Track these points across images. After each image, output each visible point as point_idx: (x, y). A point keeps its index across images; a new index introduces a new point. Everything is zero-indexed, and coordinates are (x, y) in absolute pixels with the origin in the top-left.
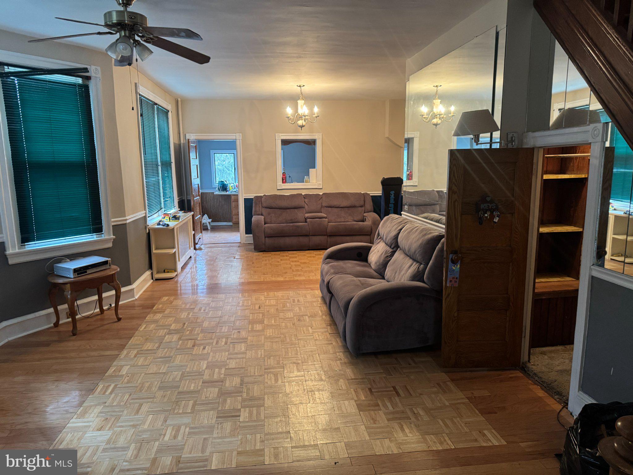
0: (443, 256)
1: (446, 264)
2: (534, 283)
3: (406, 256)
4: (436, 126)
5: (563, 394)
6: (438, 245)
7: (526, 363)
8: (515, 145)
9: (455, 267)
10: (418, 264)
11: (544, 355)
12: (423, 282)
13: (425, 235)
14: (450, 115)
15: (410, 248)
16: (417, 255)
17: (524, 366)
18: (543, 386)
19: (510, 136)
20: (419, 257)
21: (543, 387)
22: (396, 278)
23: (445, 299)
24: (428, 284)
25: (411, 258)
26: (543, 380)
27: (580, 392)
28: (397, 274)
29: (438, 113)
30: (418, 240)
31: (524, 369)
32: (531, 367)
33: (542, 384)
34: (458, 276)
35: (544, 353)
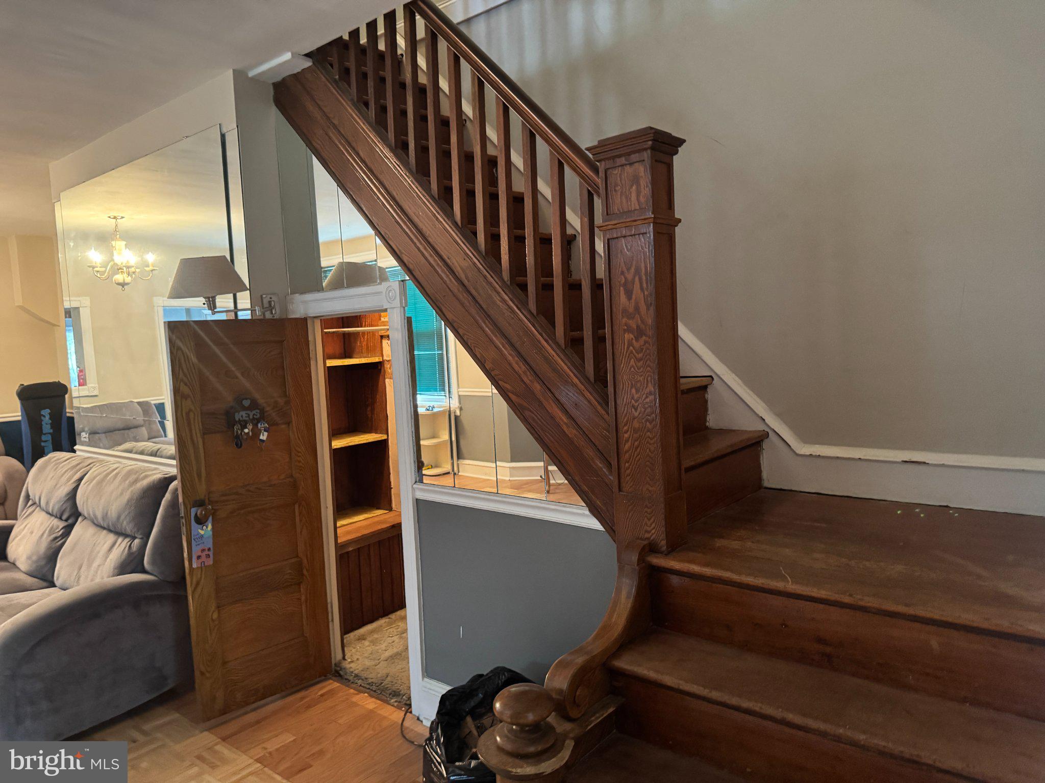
0: (179, 514)
1: (187, 529)
2: (335, 528)
3: (99, 528)
4: (123, 287)
5: (402, 692)
6: (163, 496)
7: (340, 662)
8: (277, 313)
9: (203, 530)
10: (127, 540)
11: (363, 641)
12: (144, 571)
13: (136, 481)
14: (147, 269)
15: (107, 514)
16: (125, 523)
17: (339, 669)
18: (372, 690)
19: (266, 301)
20: (128, 527)
21: (372, 692)
22: (81, 579)
23: (193, 592)
24: (155, 574)
25: (110, 531)
26: (370, 681)
27: (426, 679)
28: (83, 568)
29: (124, 265)
30: (122, 494)
31: (339, 673)
32: (348, 666)
33: (369, 689)
34: (210, 546)
35: (362, 638)
